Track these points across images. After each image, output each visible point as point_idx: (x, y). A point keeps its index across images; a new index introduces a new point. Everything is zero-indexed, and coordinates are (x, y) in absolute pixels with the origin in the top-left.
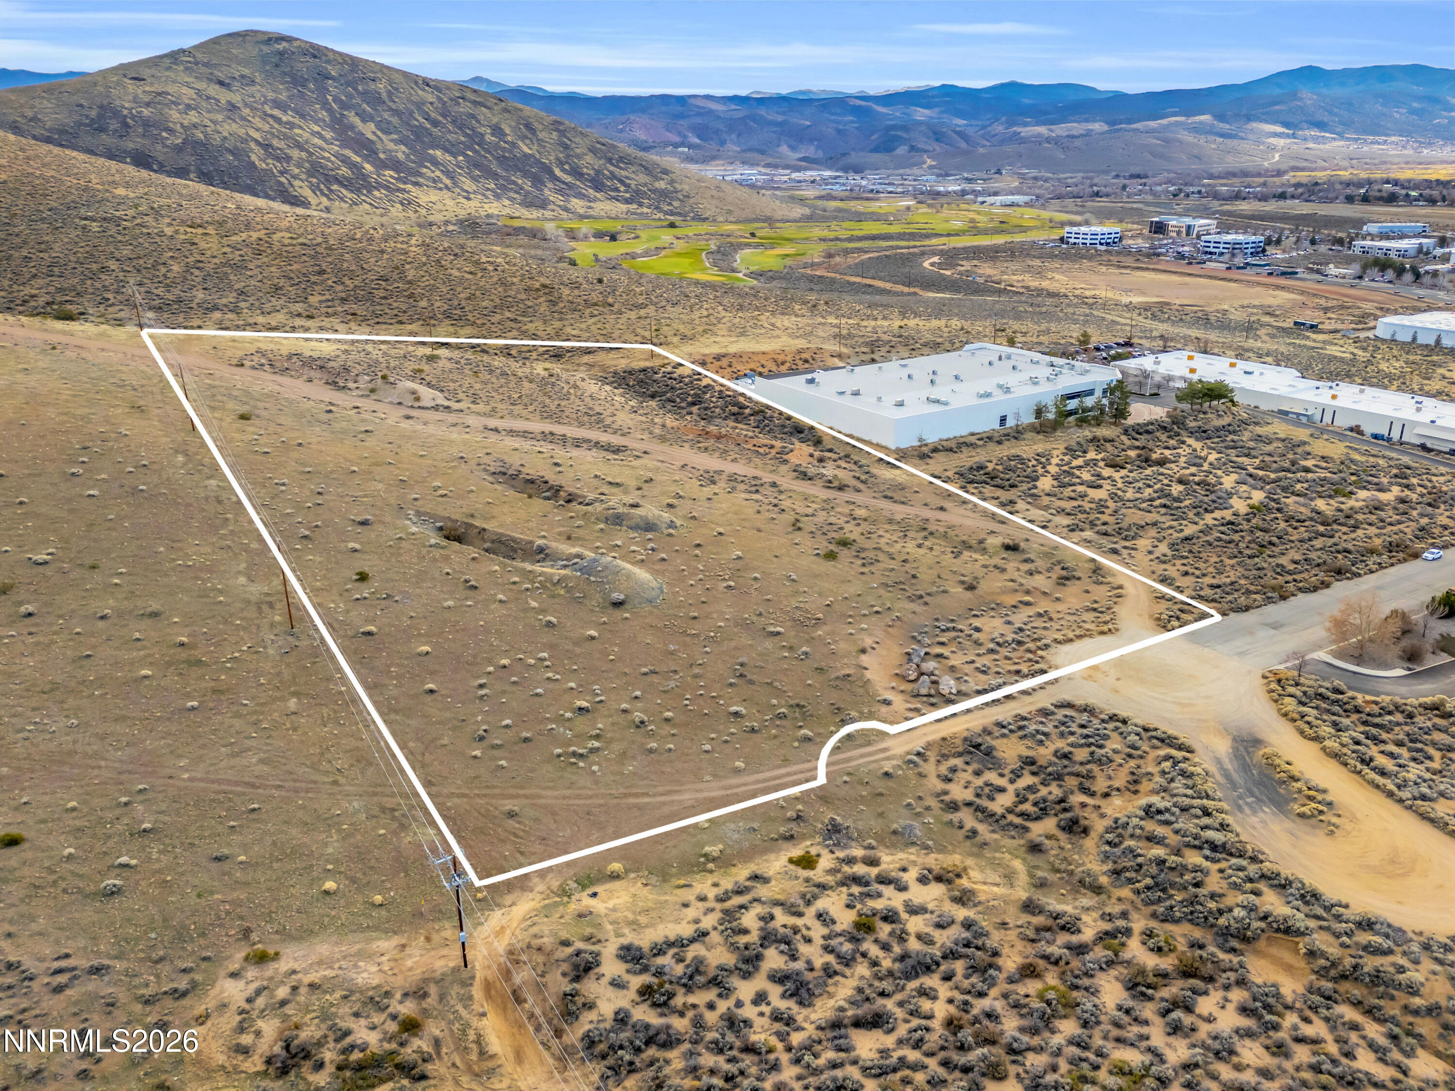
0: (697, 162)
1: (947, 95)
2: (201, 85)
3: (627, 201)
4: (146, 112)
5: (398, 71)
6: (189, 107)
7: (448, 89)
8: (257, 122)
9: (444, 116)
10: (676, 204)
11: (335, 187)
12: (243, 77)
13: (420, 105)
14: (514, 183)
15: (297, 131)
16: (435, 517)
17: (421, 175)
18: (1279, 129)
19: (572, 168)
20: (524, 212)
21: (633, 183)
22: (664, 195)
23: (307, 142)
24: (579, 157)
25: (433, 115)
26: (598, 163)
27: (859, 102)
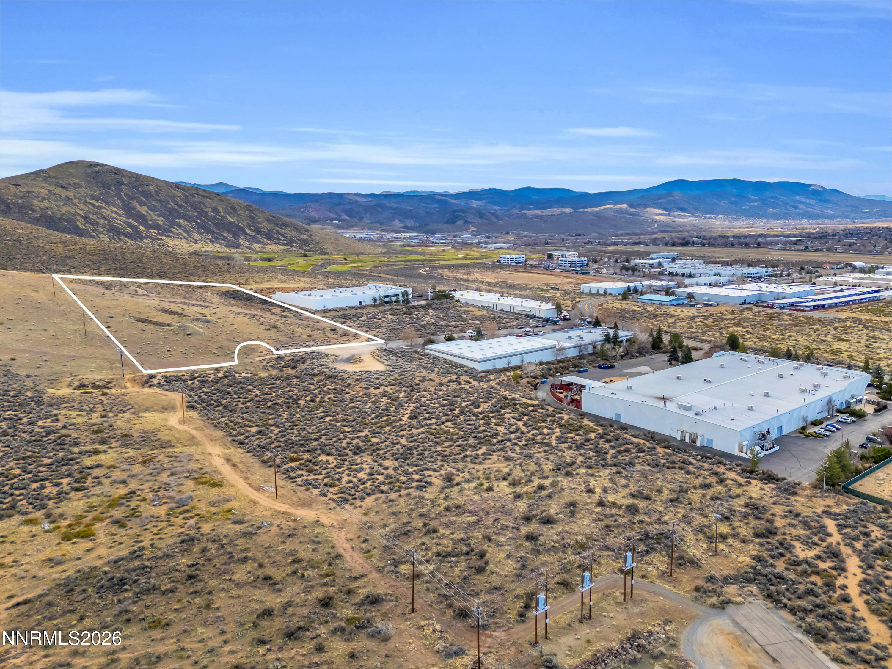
0: (343, 229)
1: (491, 194)
2: (52, 188)
3: (284, 245)
4: (20, 201)
5: (162, 181)
6: (44, 199)
7: (189, 189)
8: (82, 206)
9: (186, 203)
10: (311, 246)
11: (122, 238)
12: (75, 184)
13: (173, 198)
14: (223, 236)
15: (103, 210)
16: (135, 317)
17: (171, 232)
18: (661, 212)
19: (255, 228)
20: (227, 250)
21: (288, 236)
22: (305, 242)
23: (108, 215)
24: (260, 223)
25: (180, 202)
26: (270, 226)
27: (440, 197)
